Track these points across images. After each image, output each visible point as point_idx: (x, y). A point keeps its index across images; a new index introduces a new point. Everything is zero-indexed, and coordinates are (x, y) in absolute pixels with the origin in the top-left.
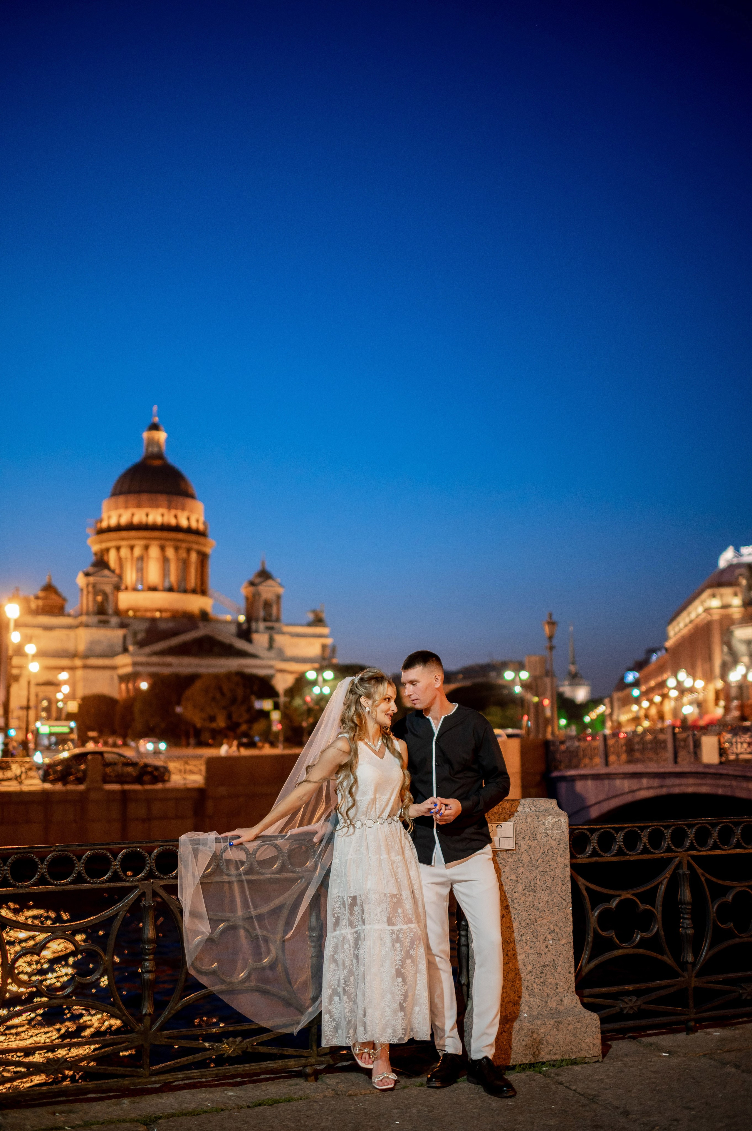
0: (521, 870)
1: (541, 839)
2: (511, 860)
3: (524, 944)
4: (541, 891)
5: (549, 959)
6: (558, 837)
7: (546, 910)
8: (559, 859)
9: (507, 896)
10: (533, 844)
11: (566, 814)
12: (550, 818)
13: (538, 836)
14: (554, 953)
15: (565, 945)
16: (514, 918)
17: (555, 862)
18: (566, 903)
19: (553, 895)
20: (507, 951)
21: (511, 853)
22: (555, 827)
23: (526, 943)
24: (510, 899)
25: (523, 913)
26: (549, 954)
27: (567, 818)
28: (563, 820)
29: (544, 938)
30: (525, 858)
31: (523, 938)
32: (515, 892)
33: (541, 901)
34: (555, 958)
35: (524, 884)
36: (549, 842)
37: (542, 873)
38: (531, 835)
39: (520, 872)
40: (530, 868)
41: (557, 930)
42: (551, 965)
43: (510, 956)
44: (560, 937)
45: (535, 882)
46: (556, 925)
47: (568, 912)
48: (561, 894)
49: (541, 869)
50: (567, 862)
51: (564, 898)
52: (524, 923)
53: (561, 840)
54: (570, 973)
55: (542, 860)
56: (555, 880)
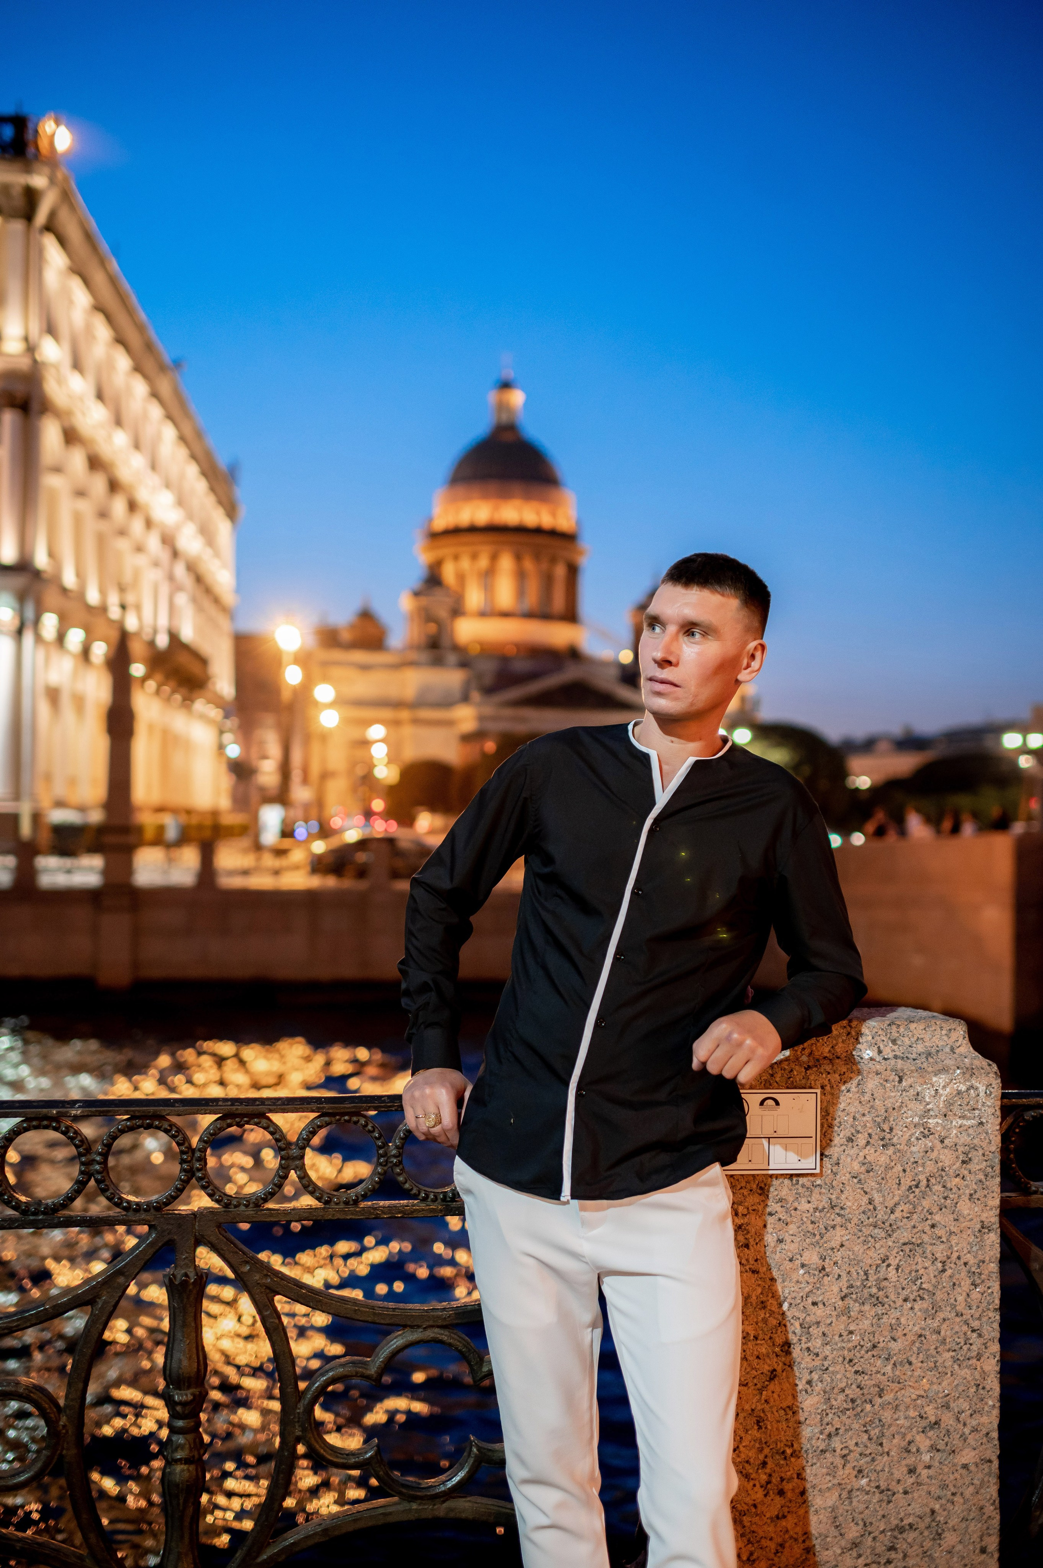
0: (837, 1236)
1: (909, 1143)
2: (804, 1206)
3: (839, 1462)
4: (899, 1302)
5: (916, 1508)
6: (964, 1139)
7: (913, 1359)
8: (965, 1207)
9: (788, 1314)
10: (882, 1158)
11: (995, 1067)
12: (940, 1080)
13: (900, 1135)
14: (936, 1491)
15: (972, 1468)
16: (809, 1382)
17: (951, 1217)
18: (980, 1341)
19: (941, 1315)
20: (782, 1479)
21: (808, 1184)
22: (956, 1108)
23: (844, 1456)
24: (797, 1324)
25: (838, 1367)
26: (918, 1495)
27: (997, 1083)
28: (982, 1089)
29: (904, 1444)
30: (853, 1201)
31: (836, 1443)
32: (814, 1304)
33: (900, 1333)
34: (937, 1507)
35: (844, 1277)
36: (933, 1155)
37: (907, 1248)
38: (875, 1131)
39: (835, 1244)
40: (866, 1231)
41: (948, 1420)
42: (922, 1526)
43: (789, 1495)
44: (957, 1442)
45: (881, 1275)
46: (947, 1406)
47: (987, 1368)
48: (967, 1313)
49: (904, 1235)
50: (992, 1217)
51: (975, 1324)
52: (841, 1397)
53: (974, 1148)
54: (983, 1551)
55: (907, 1208)
56: (949, 1272)
